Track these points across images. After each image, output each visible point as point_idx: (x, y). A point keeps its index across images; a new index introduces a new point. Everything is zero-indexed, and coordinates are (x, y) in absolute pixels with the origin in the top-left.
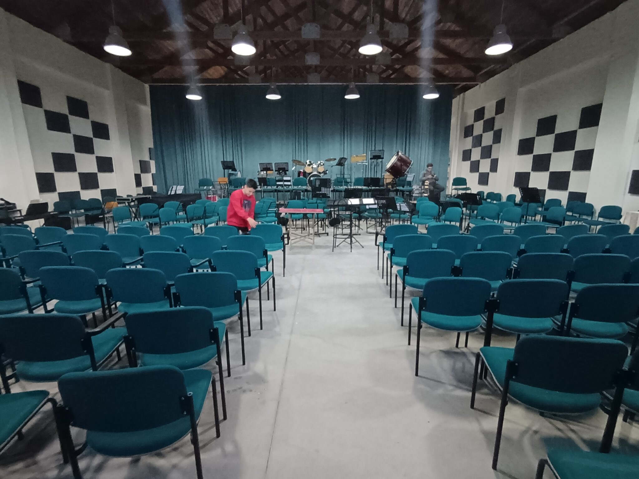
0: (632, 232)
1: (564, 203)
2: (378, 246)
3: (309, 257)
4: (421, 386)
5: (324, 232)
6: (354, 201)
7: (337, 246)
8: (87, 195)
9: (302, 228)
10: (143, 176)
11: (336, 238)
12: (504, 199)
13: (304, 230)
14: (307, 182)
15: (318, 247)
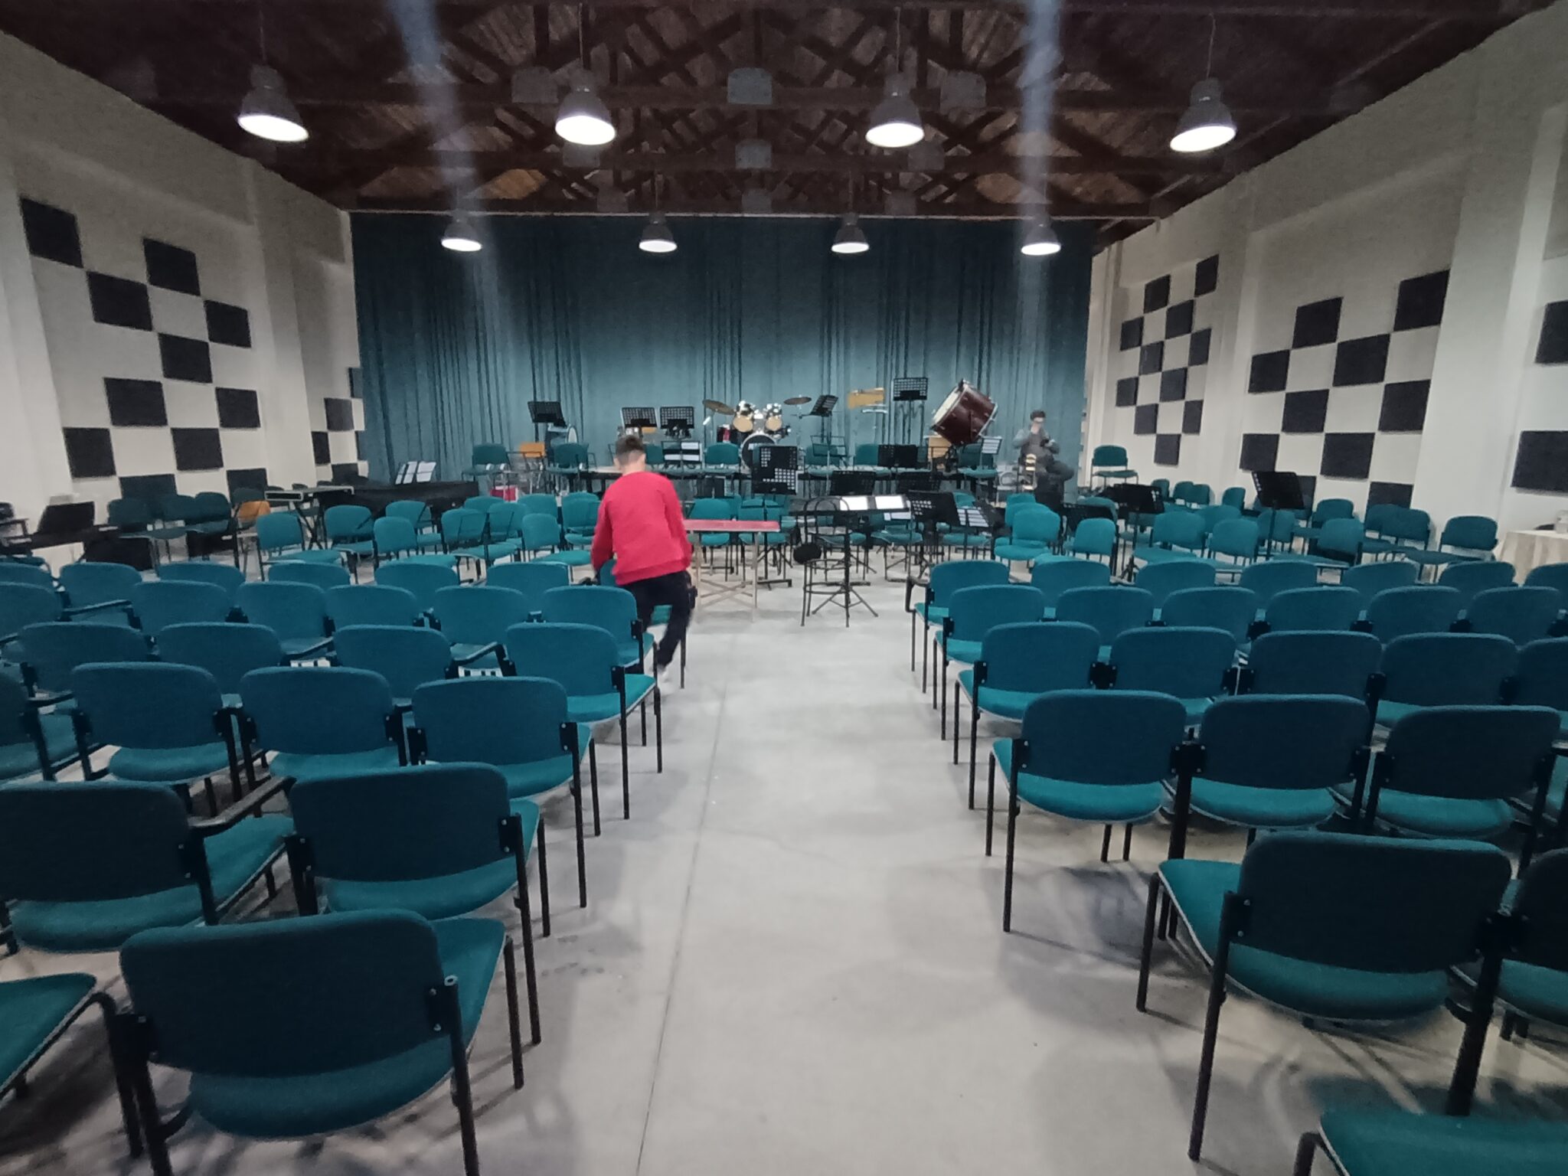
0: (1519, 579)
1: (1360, 509)
2: (914, 612)
3: (744, 638)
4: (1019, 958)
5: (781, 577)
6: (856, 503)
7: (814, 612)
8: (192, 484)
9: (726, 568)
10: (333, 437)
11: (811, 592)
12: (1217, 500)
13: (732, 571)
14: (741, 455)
15: (767, 614)
